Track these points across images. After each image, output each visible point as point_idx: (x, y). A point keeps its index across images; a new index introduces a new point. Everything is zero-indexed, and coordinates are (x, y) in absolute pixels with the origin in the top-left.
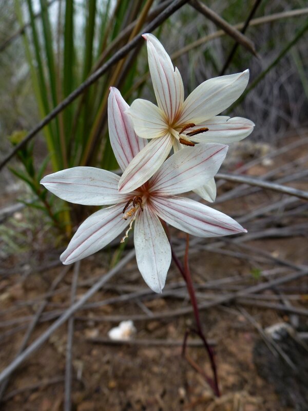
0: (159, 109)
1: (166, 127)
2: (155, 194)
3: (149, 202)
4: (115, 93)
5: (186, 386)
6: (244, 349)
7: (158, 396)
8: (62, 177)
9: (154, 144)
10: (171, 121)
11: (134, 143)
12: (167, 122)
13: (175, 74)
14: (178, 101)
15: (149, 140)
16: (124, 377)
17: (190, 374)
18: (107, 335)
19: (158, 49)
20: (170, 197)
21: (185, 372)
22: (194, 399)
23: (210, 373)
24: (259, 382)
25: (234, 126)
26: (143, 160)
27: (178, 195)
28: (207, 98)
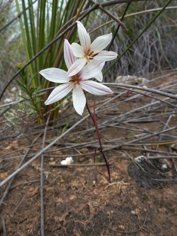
0: (82, 47)
1: (85, 54)
2: (80, 80)
3: (78, 83)
4: (66, 41)
5: (96, 180)
6: (124, 166)
7: (83, 184)
8: (47, 71)
9: (80, 60)
10: (86, 53)
11: (73, 59)
12: (85, 53)
13: (87, 35)
14: (89, 45)
15: (78, 58)
16: (67, 178)
17: (99, 176)
18: (60, 163)
19: (81, 26)
20: (86, 80)
21: (96, 176)
22: (99, 185)
23: (107, 175)
24: (129, 178)
25: (109, 54)
26: (76, 65)
27: (88, 79)
28: (99, 43)
